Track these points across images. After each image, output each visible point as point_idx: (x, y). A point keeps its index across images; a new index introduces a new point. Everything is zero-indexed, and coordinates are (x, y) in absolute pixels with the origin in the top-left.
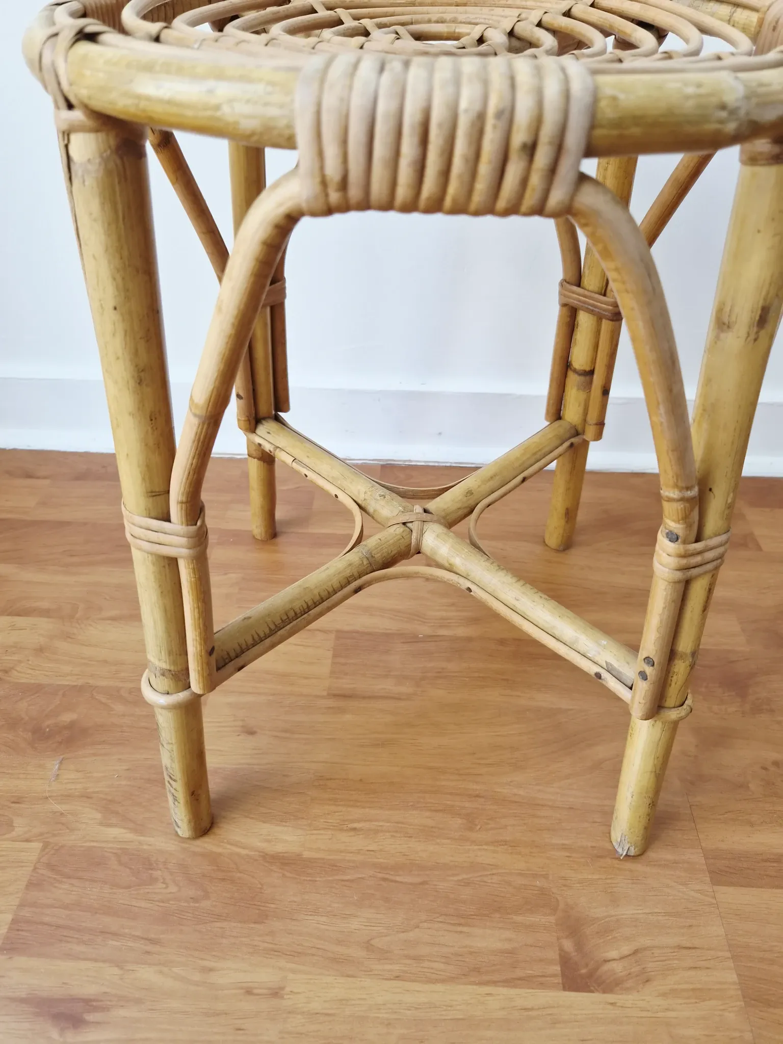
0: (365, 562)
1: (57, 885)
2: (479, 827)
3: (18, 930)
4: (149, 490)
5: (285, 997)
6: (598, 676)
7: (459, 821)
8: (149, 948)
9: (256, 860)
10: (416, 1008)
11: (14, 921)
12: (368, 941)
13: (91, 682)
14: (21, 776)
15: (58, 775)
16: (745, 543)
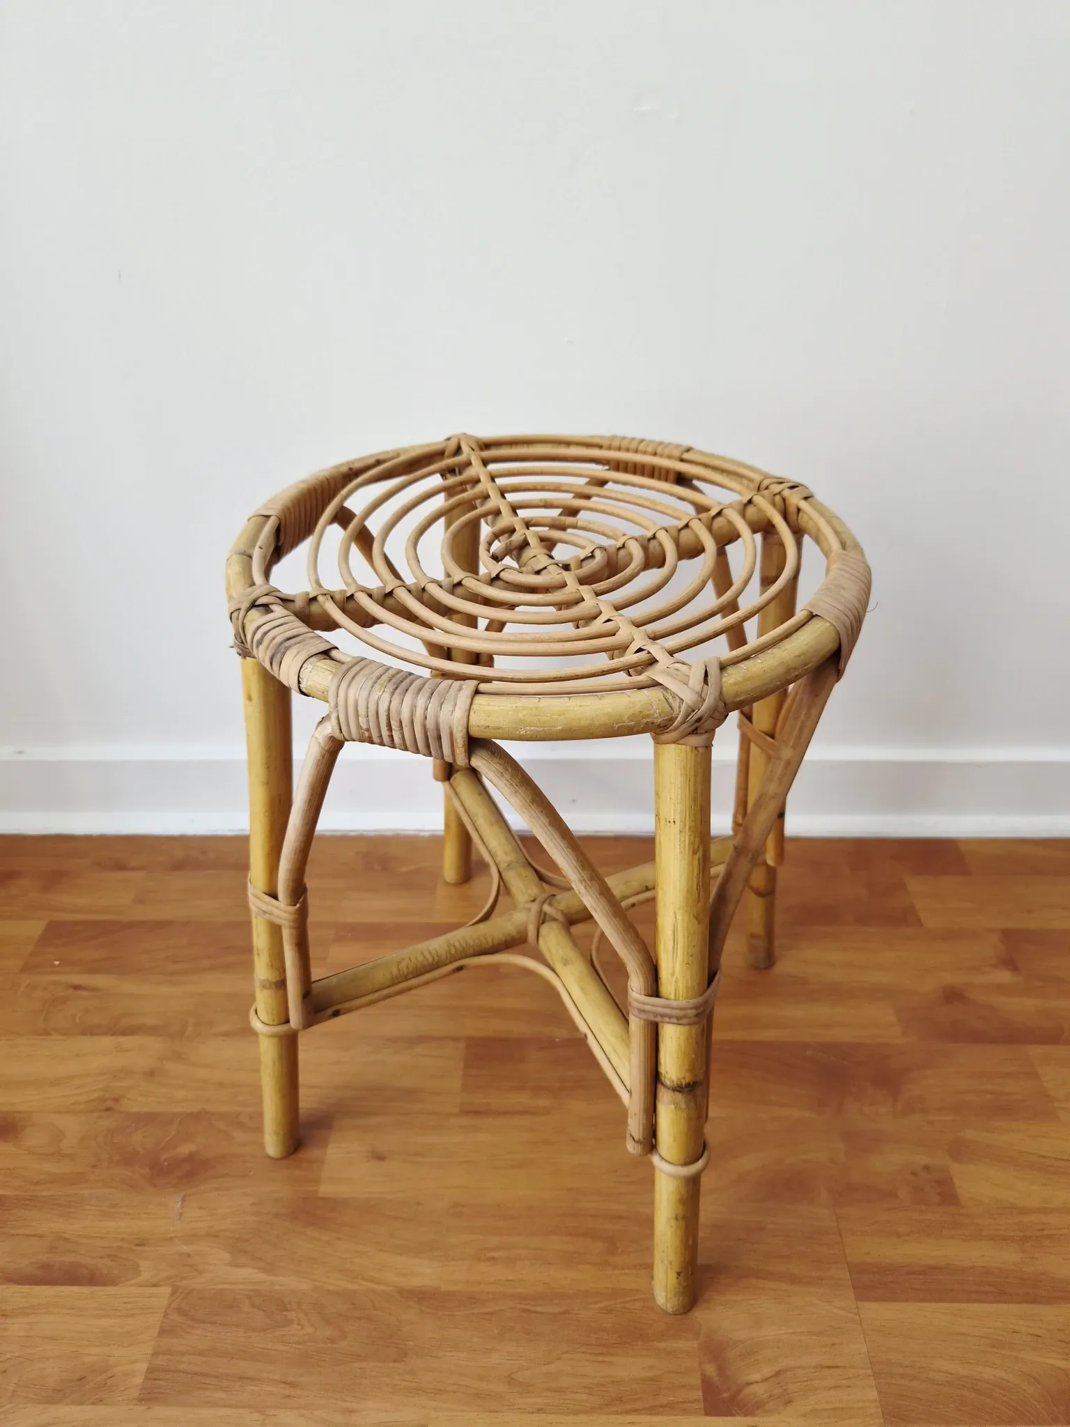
1: (190, 1331)
2: (620, 1250)
3: (154, 1379)
7: (601, 1245)
9: (393, 1296)
13: (208, 1107)
14: (143, 1216)
15: (181, 1214)
16: (905, 918)
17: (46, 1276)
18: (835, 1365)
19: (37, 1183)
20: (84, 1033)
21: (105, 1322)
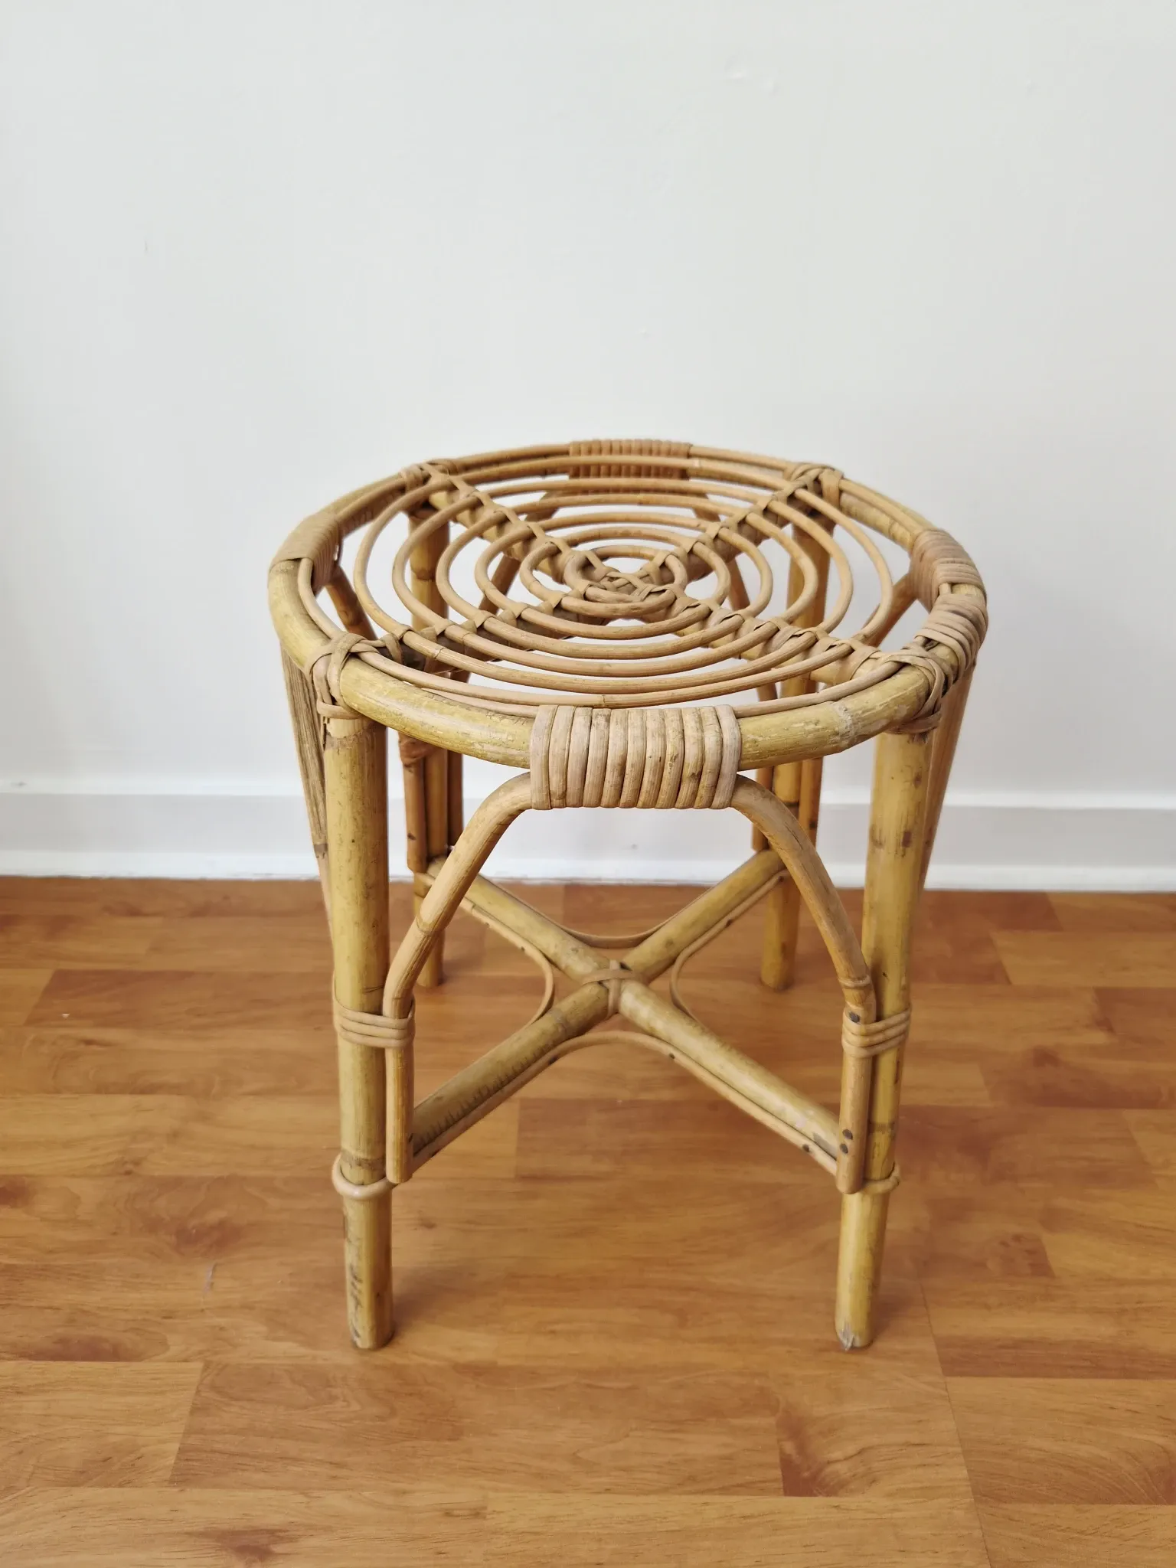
0: (560, 1029)
1: (225, 1409)
2: (691, 1323)
3: (187, 1460)
4: (365, 987)
5: (488, 1517)
6: (806, 1149)
7: (670, 1318)
8: (334, 1472)
9: (446, 1371)
10: (629, 1522)
12: (574, 1454)
13: (239, 1172)
14: (170, 1287)
15: (212, 1284)
16: (994, 974)
17: (63, 1351)
18: (922, 1443)
19: (51, 1252)
20: (98, 1090)
21: (131, 1399)
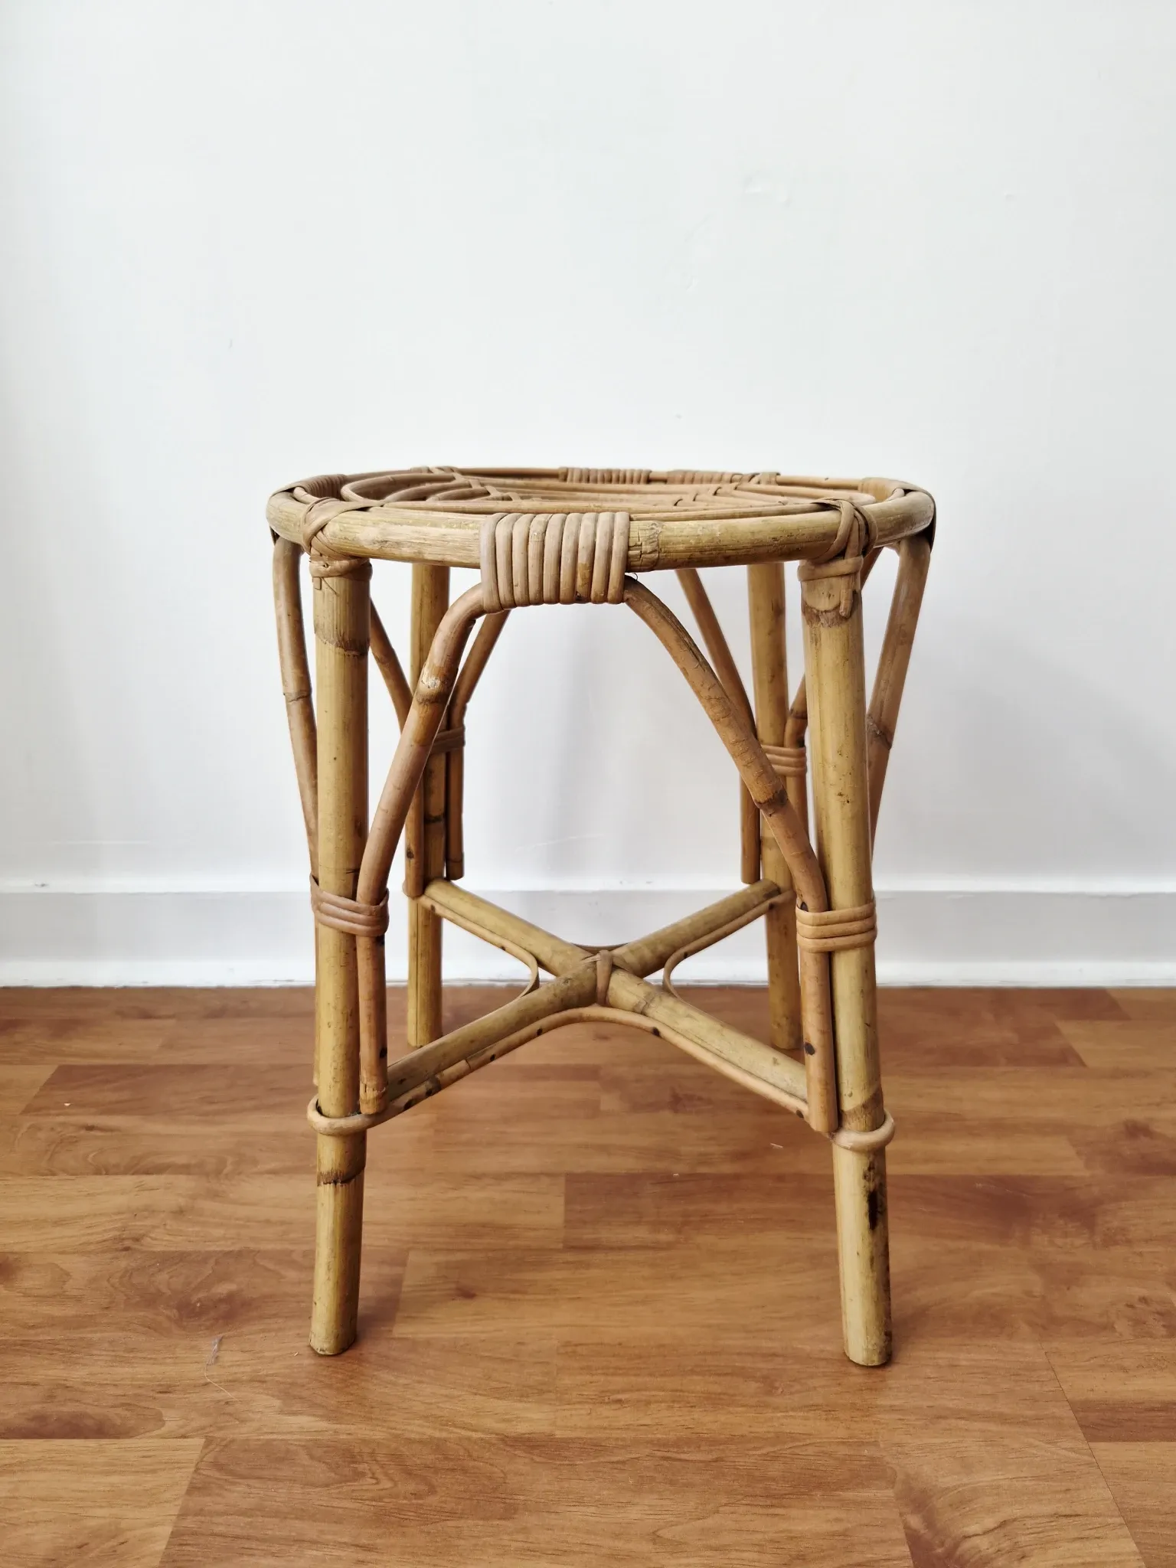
1: (229, 1488)
2: (780, 1390)
3: (181, 1545)
7: (753, 1386)
8: (361, 1556)
9: (494, 1445)
11: (173, 1535)
12: (654, 1533)
13: (252, 1246)
14: (168, 1361)
15: (217, 1358)
16: (1066, 1058)
17: (39, 1428)
18: (1073, 1513)
19: (33, 1327)
20: (98, 1172)
21: (115, 1479)
